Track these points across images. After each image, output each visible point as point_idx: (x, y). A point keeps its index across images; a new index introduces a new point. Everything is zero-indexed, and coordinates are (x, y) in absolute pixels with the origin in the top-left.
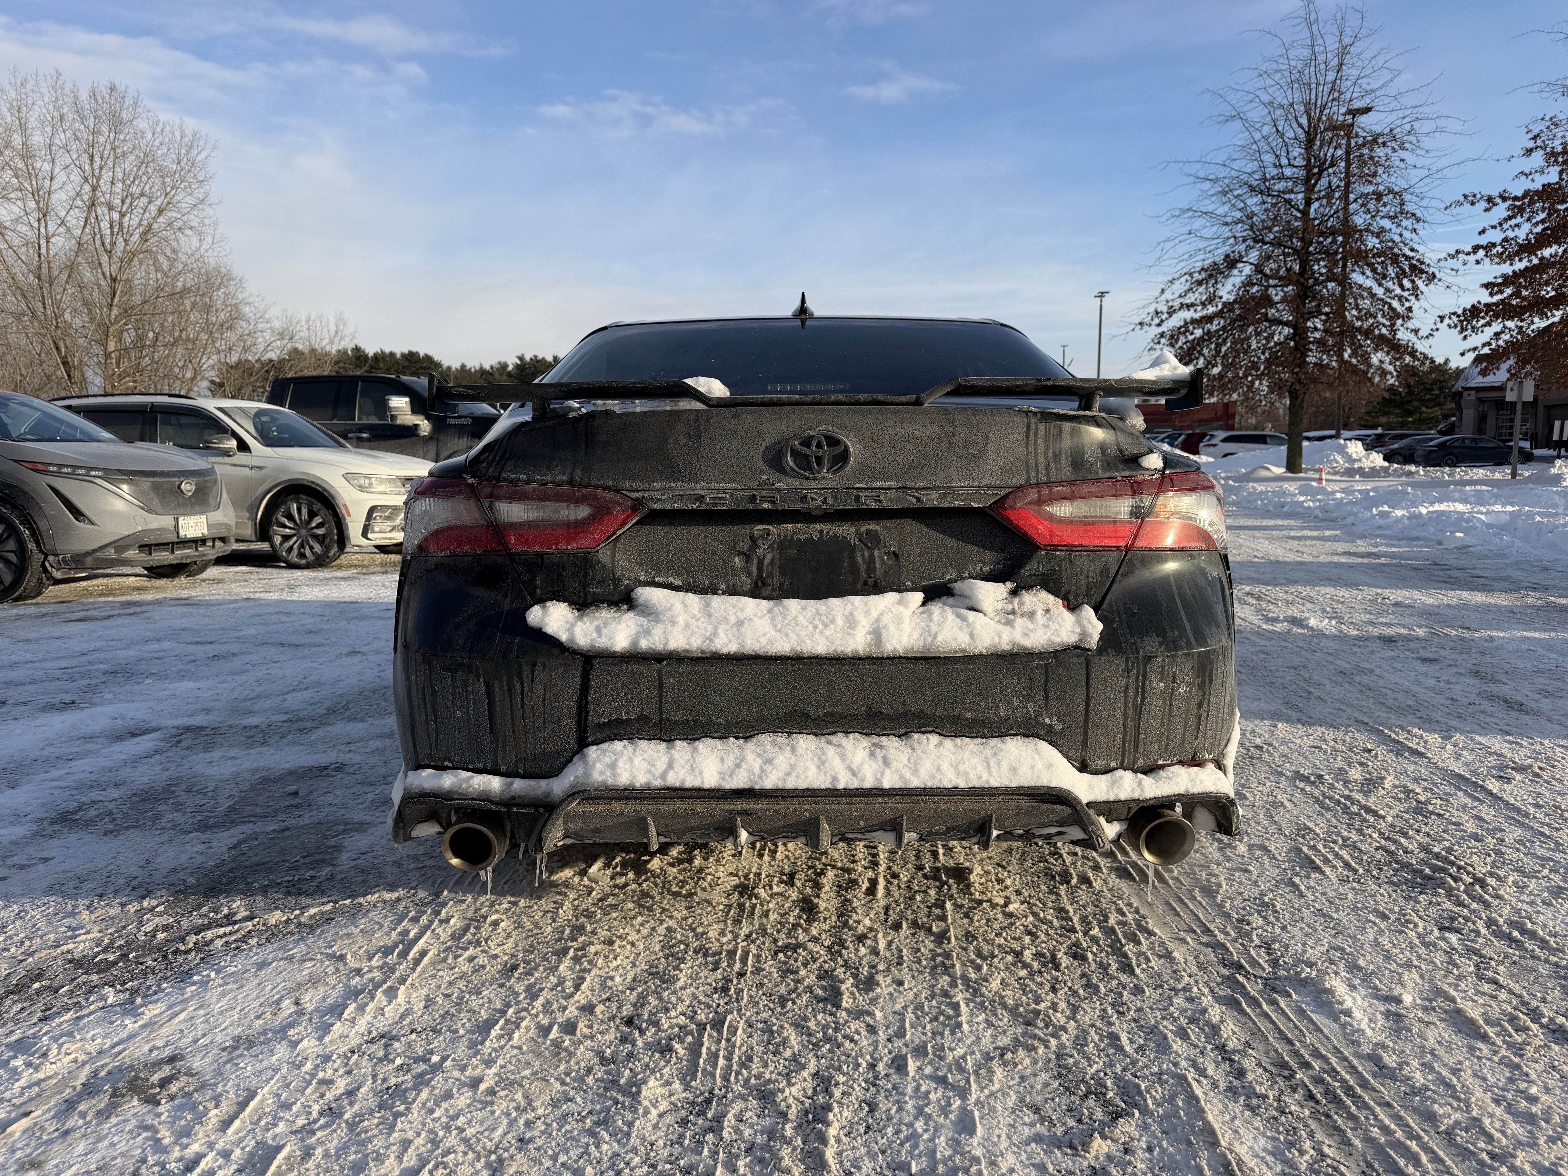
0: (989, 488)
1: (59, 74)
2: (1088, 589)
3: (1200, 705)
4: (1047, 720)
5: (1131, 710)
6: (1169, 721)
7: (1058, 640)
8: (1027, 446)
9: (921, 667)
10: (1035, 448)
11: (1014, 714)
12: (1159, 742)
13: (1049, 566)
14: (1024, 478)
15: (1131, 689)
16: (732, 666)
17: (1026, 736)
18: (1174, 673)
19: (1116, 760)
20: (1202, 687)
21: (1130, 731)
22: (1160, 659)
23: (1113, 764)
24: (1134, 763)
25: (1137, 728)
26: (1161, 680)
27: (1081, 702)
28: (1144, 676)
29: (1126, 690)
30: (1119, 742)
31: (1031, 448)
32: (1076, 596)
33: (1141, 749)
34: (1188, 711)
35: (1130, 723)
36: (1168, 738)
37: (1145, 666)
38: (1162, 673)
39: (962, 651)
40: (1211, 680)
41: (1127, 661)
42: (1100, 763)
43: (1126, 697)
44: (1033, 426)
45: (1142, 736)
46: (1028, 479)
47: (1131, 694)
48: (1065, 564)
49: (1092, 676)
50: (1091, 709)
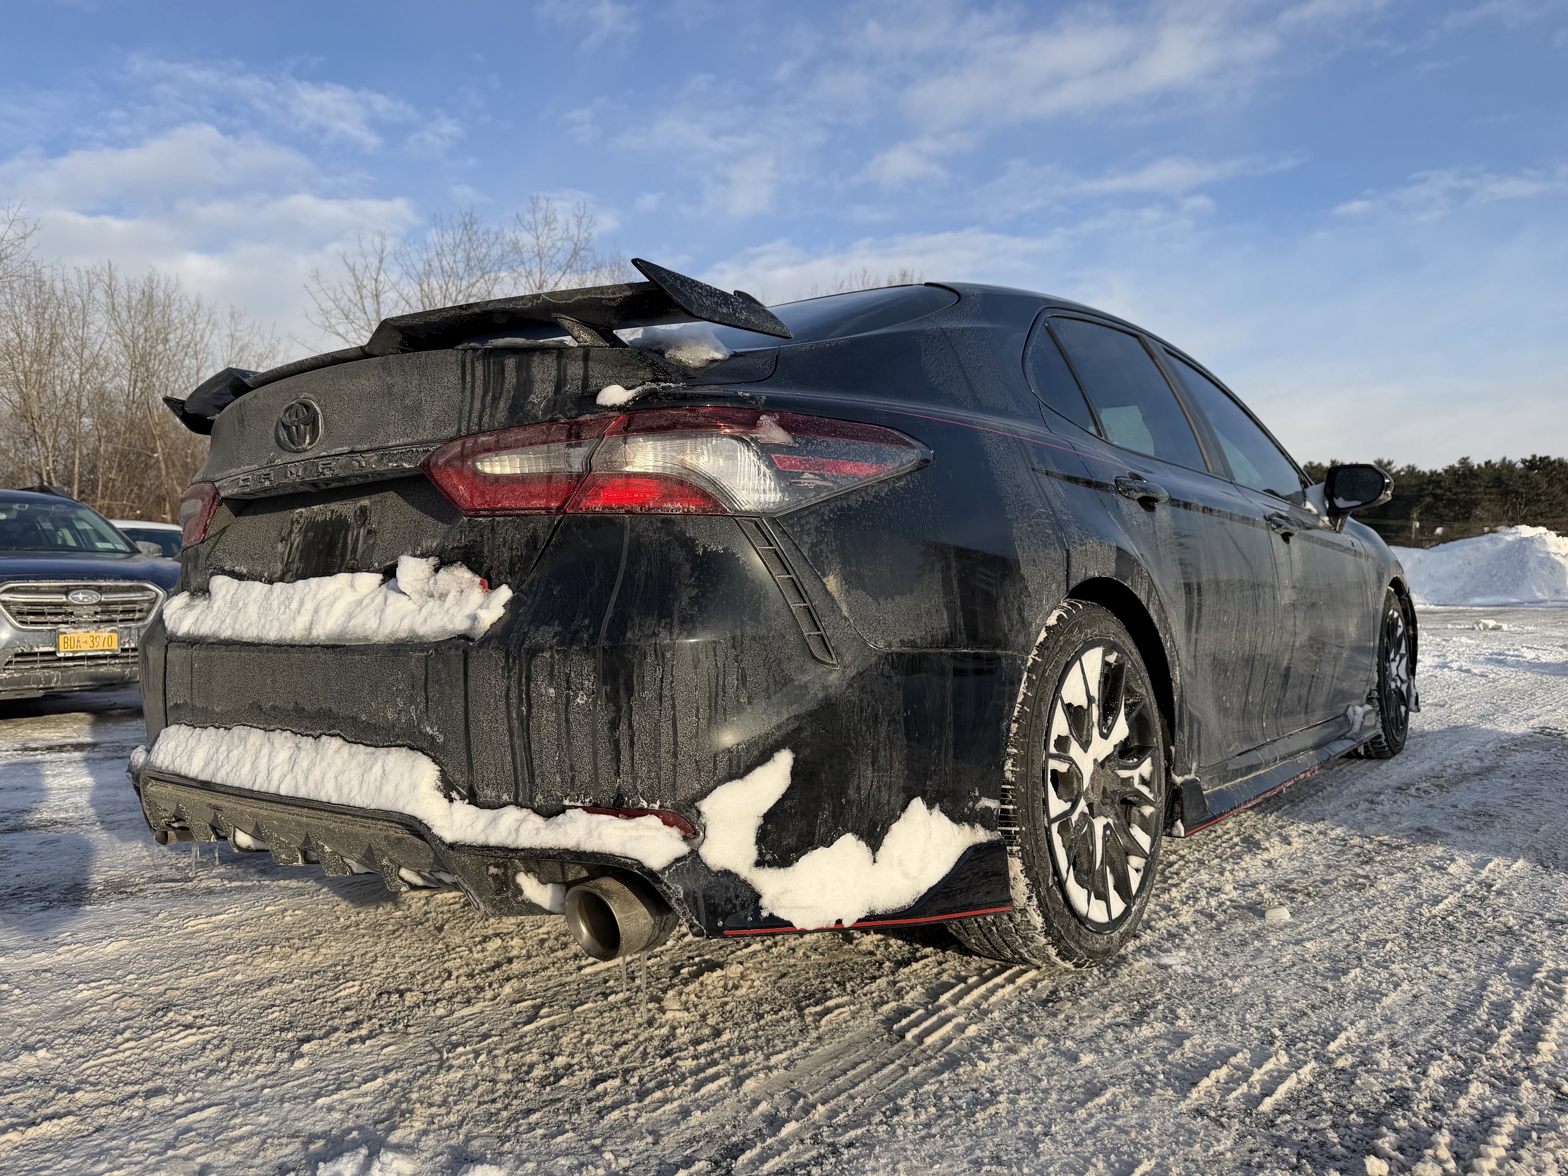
0: (421, 443)
1: (865, 271)
2: (512, 565)
3: (614, 725)
4: (428, 729)
5: (516, 724)
6: (570, 744)
7: (450, 627)
8: (464, 389)
9: (329, 656)
10: (473, 392)
11: (399, 719)
12: (562, 772)
13: (471, 537)
14: (455, 429)
15: (513, 694)
16: (222, 652)
17: (411, 748)
18: (568, 676)
19: (508, 791)
20: (613, 698)
21: (520, 754)
22: (547, 655)
23: (505, 797)
24: (532, 799)
25: (528, 748)
26: (550, 685)
27: (459, 708)
28: (529, 678)
29: (507, 696)
30: (508, 767)
31: (468, 393)
32: (499, 573)
33: (538, 781)
34: (594, 732)
35: (518, 742)
36: (572, 768)
37: (529, 663)
38: (551, 674)
39: (366, 638)
40: (630, 691)
41: (507, 657)
42: (489, 794)
43: (508, 704)
44: (468, 366)
45: (536, 762)
46: (459, 430)
47: (514, 701)
48: (487, 534)
49: (470, 674)
50: (471, 718)
